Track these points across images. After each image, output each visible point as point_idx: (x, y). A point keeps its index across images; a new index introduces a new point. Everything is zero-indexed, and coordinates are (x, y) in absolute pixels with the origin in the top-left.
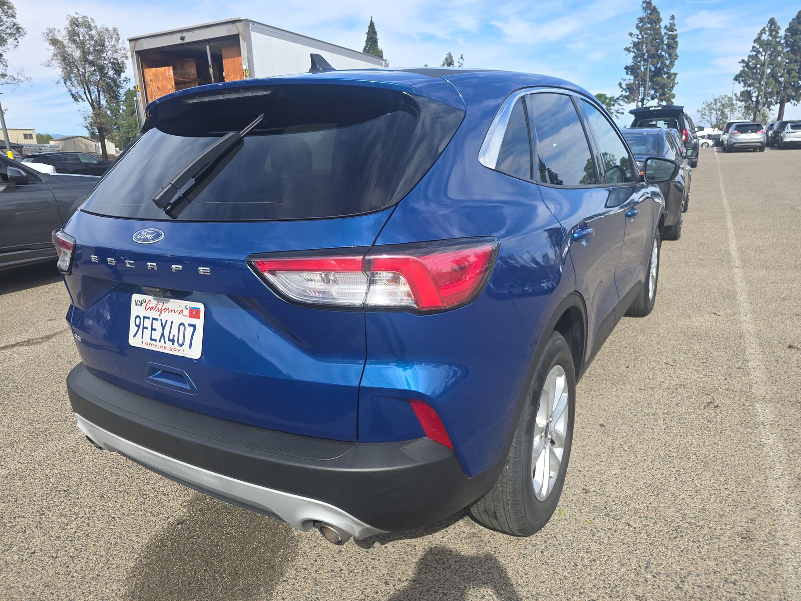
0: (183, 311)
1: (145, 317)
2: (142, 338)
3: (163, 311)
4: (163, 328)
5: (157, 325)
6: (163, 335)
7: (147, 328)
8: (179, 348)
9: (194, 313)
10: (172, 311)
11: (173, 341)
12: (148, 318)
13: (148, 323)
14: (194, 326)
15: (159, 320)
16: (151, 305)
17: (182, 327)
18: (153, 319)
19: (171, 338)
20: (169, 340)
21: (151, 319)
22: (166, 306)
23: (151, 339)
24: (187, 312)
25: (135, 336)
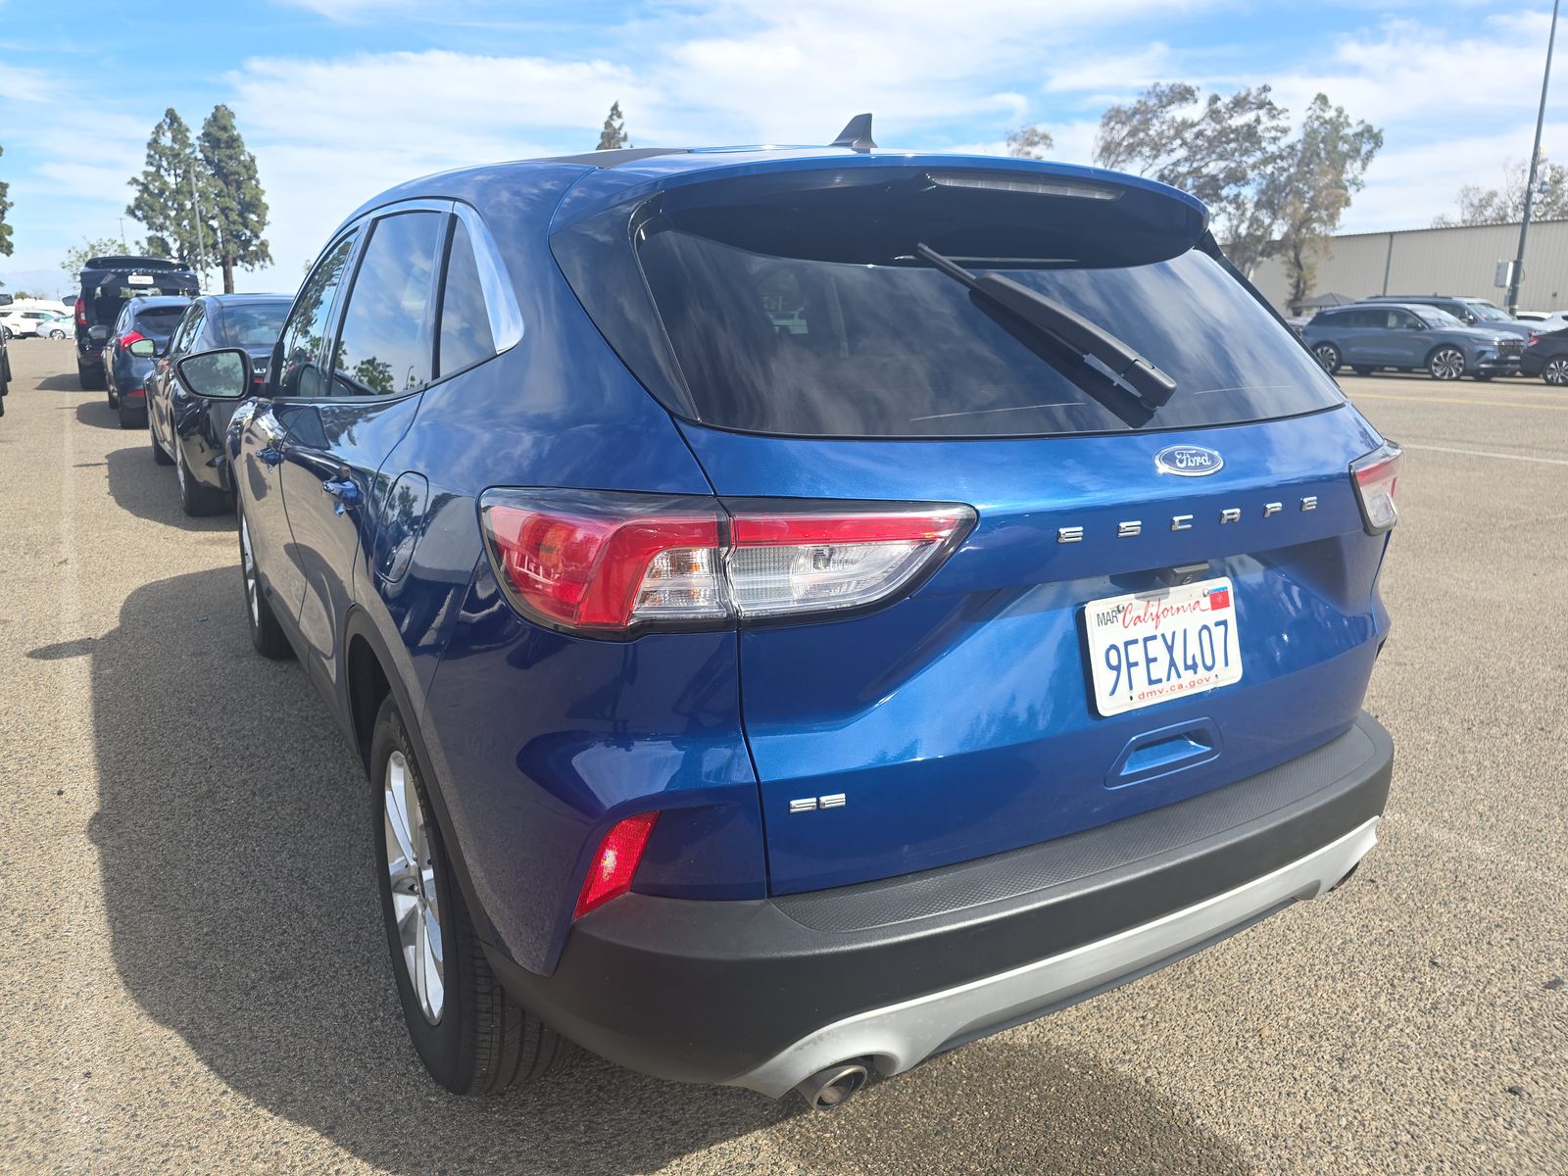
0: (1198, 602)
1: (1127, 644)
2: (1131, 688)
3: (1161, 617)
4: (1170, 649)
5: (1157, 649)
6: (1172, 663)
7: (1136, 664)
8: (1207, 674)
9: (1218, 601)
10: (1178, 609)
11: (1194, 667)
12: (1135, 642)
13: (1136, 653)
14: (1224, 623)
15: (1160, 638)
16: (1135, 614)
17: (1205, 633)
18: (1146, 640)
19: (1190, 662)
20: (1187, 668)
21: (1141, 642)
22: (1165, 603)
23: (1151, 682)
24: (1206, 602)
25: (1113, 692)
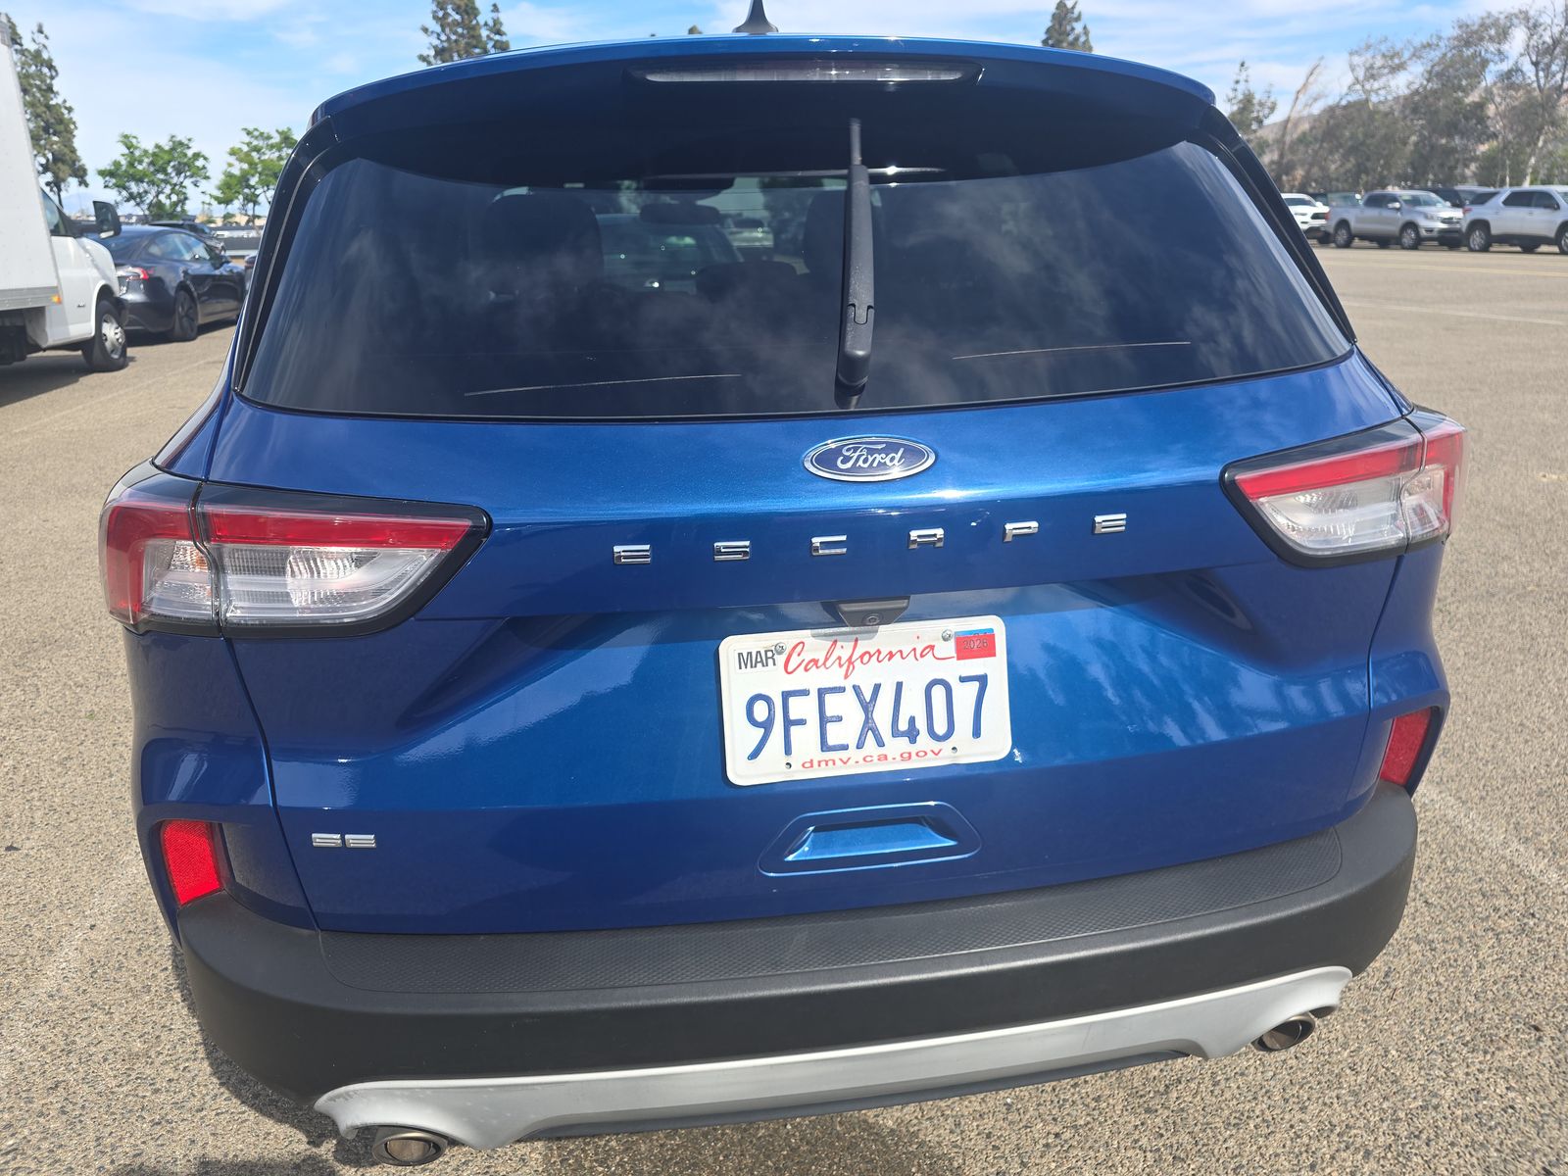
0: (932, 647)
1: (786, 696)
2: (788, 751)
3: (858, 663)
4: (867, 707)
5: (843, 705)
6: (869, 726)
7: (801, 722)
8: (936, 745)
9: (973, 646)
10: (891, 655)
11: (912, 734)
12: (805, 693)
13: (799, 708)
14: (982, 680)
15: (850, 691)
16: (807, 656)
17: (938, 693)
18: (822, 693)
19: (903, 726)
20: (896, 733)
21: (814, 695)
22: (864, 646)
23: (825, 746)
24: (950, 648)
25: (754, 755)
